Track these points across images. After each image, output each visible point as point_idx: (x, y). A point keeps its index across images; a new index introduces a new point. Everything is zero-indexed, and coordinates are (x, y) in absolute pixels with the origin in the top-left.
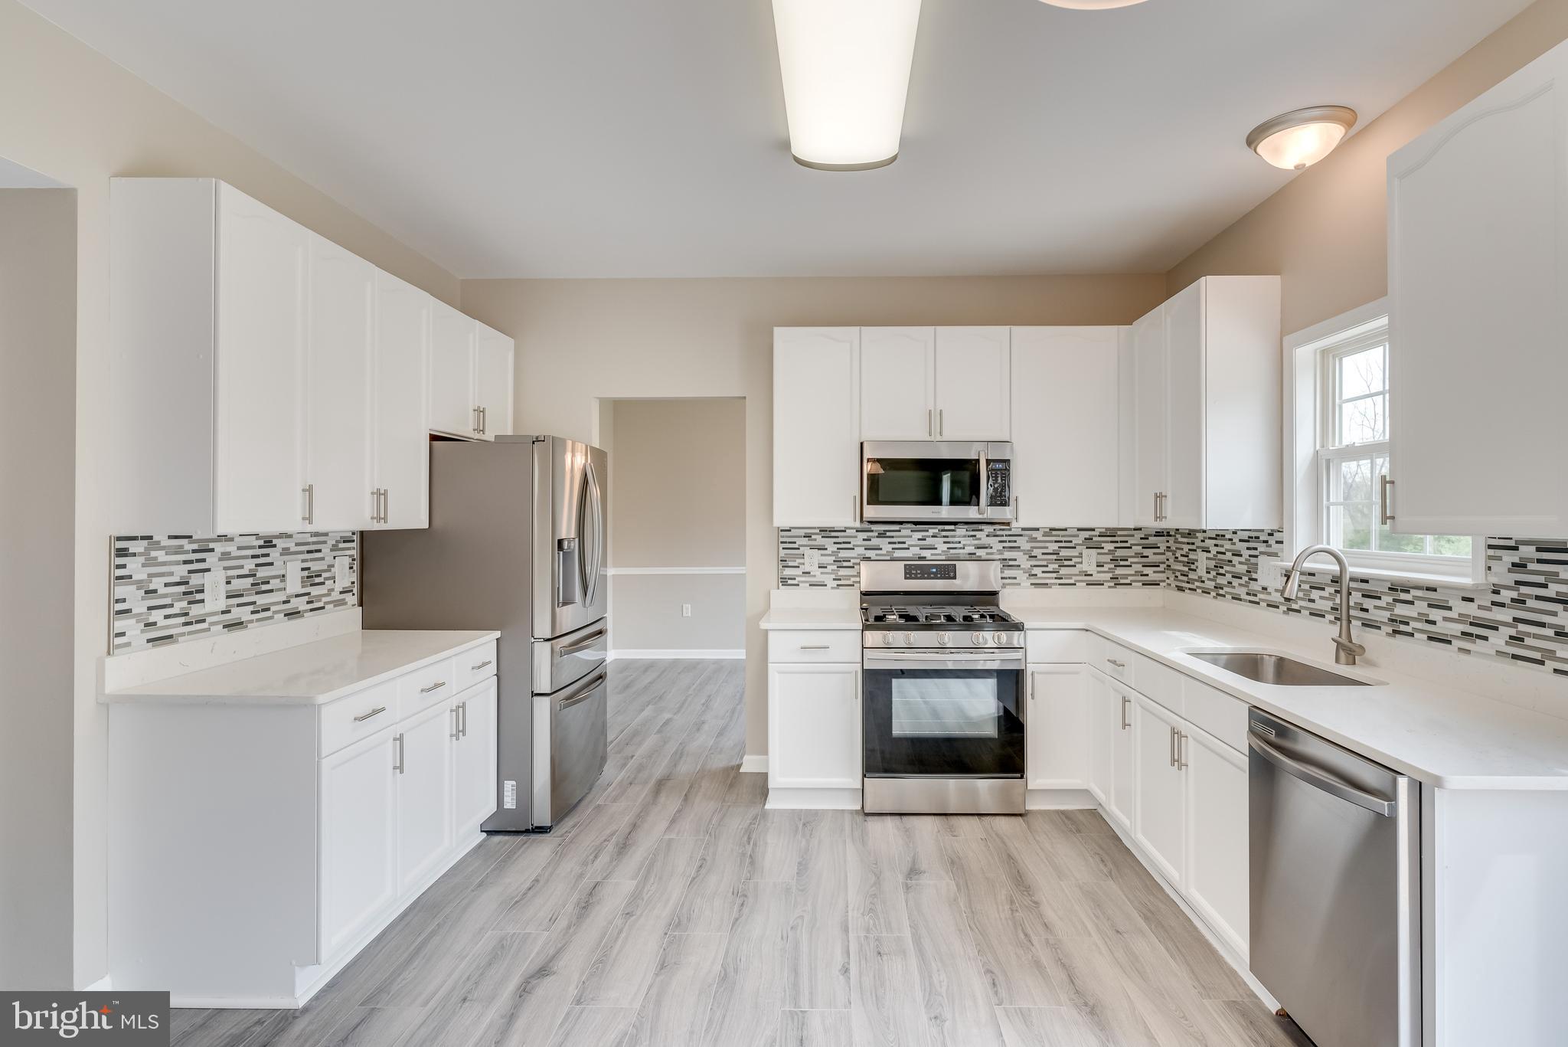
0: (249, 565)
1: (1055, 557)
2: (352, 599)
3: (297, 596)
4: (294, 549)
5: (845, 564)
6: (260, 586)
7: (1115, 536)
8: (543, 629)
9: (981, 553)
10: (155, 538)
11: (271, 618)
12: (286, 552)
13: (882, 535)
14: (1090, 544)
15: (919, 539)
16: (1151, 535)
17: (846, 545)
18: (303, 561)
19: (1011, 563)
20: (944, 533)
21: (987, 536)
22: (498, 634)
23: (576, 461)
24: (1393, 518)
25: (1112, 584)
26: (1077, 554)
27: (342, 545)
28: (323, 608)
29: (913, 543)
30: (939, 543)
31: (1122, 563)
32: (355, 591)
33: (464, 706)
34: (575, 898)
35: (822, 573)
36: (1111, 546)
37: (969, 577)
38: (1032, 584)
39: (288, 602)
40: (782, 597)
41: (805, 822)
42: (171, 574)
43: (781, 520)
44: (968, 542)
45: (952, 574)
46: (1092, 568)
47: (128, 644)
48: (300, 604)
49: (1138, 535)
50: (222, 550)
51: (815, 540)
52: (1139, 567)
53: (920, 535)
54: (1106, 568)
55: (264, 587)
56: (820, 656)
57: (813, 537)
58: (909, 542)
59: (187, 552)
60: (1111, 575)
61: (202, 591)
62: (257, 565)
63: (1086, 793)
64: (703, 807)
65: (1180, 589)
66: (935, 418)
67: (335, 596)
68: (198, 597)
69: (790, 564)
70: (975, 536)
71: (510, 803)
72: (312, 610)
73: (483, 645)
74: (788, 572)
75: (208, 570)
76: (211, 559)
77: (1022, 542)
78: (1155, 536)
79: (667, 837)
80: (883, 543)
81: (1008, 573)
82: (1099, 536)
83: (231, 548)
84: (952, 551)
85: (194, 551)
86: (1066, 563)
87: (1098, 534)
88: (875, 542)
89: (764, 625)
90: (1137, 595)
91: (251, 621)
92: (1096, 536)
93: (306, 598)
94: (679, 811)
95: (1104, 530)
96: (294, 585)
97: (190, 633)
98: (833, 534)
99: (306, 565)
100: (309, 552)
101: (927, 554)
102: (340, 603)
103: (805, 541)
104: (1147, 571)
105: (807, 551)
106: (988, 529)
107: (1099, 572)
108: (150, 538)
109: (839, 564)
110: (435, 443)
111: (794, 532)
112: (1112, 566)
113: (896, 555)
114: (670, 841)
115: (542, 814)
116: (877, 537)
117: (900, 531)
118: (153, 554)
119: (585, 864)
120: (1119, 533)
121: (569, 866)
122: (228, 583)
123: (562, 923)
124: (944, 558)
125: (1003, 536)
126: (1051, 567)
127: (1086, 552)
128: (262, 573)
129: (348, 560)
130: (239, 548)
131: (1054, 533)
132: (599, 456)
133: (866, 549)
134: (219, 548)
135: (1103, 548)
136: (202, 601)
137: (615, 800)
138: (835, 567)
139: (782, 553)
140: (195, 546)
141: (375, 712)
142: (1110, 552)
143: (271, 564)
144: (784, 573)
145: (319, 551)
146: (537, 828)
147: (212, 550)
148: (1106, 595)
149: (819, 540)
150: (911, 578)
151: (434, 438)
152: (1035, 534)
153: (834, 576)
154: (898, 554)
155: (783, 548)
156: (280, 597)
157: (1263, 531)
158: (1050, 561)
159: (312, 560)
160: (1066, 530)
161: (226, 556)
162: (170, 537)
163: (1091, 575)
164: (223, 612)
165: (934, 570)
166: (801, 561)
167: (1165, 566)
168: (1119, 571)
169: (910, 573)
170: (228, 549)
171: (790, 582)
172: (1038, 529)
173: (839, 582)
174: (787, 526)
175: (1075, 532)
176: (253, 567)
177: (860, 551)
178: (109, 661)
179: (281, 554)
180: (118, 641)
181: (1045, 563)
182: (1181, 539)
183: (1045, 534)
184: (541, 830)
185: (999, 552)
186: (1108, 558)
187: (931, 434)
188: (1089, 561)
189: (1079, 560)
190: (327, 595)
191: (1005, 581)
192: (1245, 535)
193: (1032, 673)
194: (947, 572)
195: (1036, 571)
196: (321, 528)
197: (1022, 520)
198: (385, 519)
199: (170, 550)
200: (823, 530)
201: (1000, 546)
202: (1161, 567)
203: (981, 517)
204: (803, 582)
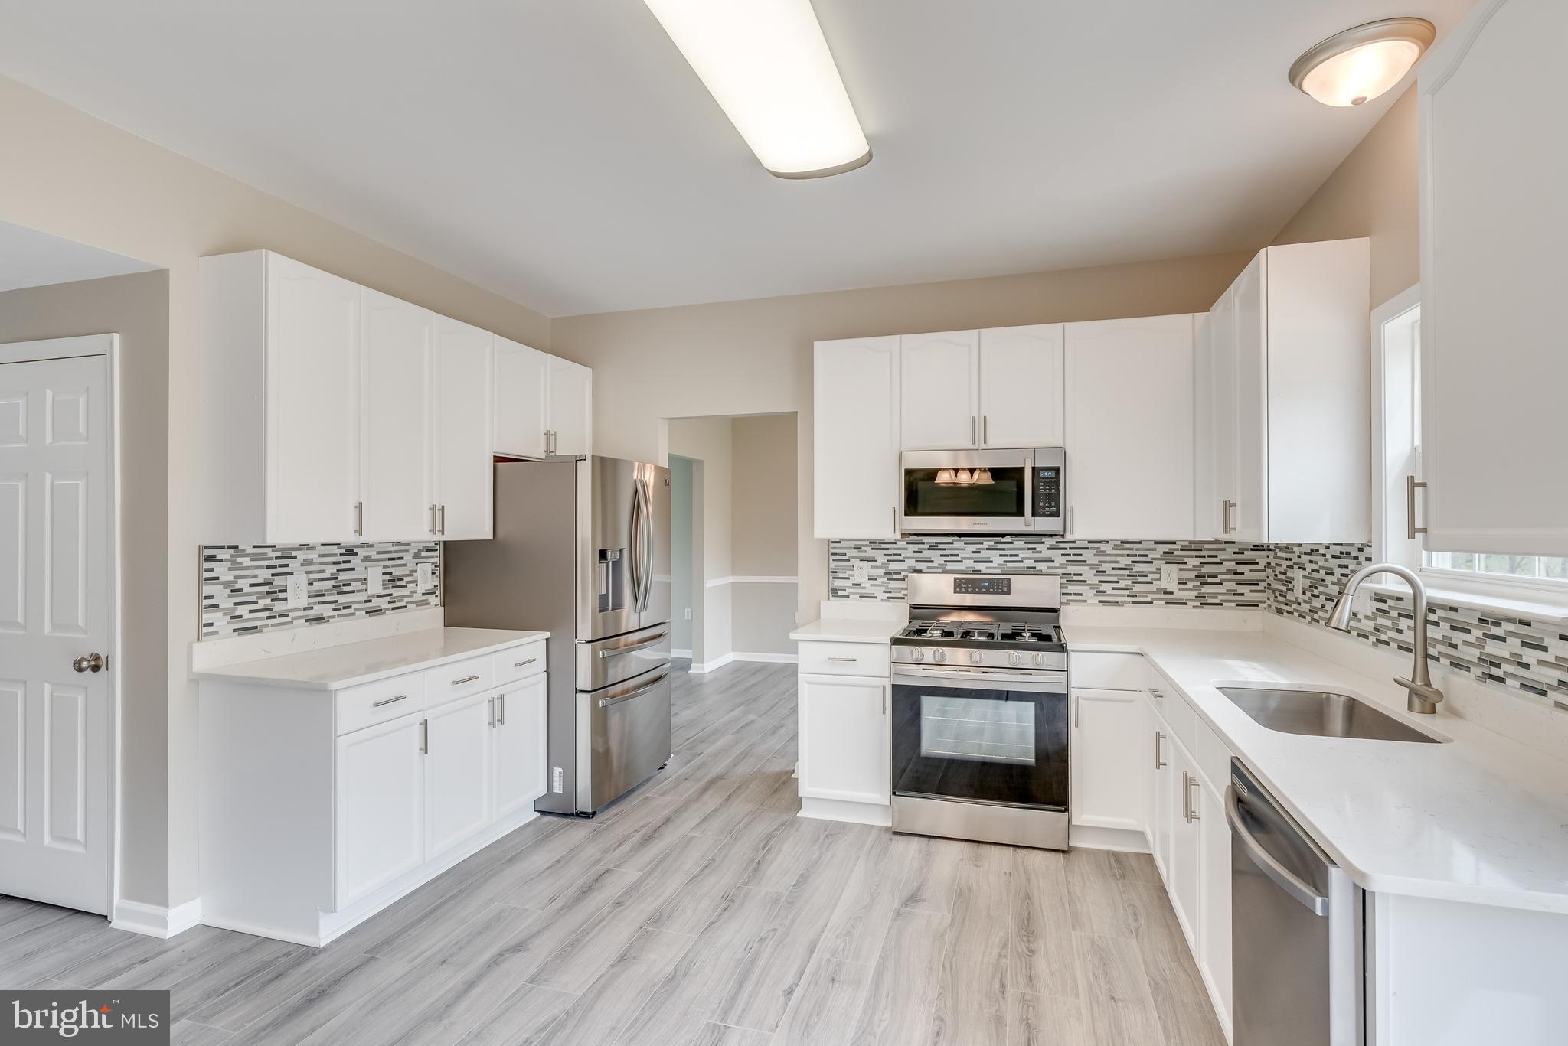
0: (331, 570)
1: (1127, 572)
2: (434, 600)
3: (378, 596)
4: (374, 556)
5: (895, 576)
6: (340, 588)
7: (1201, 550)
8: (586, 631)
9: (1041, 567)
10: (241, 547)
11: (352, 614)
12: (367, 559)
13: (933, 547)
14: (1169, 558)
15: (973, 552)
16: (1247, 550)
17: (896, 558)
18: (384, 567)
19: (1075, 578)
20: (999, 546)
21: (1048, 549)
22: (547, 635)
24: (1424, 530)
25: (1198, 604)
26: (1154, 570)
27: (423, 554)
28: (406, 607)
29: (967, 556)
30: (997, 559)
31: (1210, 580)
32: (438, 593)
33: (502, 698)
34: (580, 882)
35: (871, 585)
36: (1197, 562)
37: (1026, 592)
38: (1100, 602)
39: (370, 601)
40: (832, 608)
41: (830, 833)
42: (256, 576)
44: (1028, 556)
45: (1006, 589)
46: (1173, 586)
47: (216, 633)
48: (383, 603)
49: (1231, 549)
50: (305, 557)
51: (865, 552)
52: (1232, 586)
53: (974, 548)
54: (1190, 585)
55: (346, 589)
56: (848, 668)
57: (863, 549)
58: (962, 555)
59: (271, 559)
60: (1196, 594)
61: (286, 591)
62: (338, 570)
63: (1141, 835)
64: (740, 808)
65: (1280, 611)
66: (979, 426)
67: (418, 597)
68: (282, 595)
69: (841, 575)
70: (1035, 549)
71: (557, 788)
72: (393, 609)
73: (532, 644)
74: (838, 583)
75: (292, 574)
76: (293, 565)
77: (1088, 556)
78: (1252, 550)
79: (691, 834)
80: (934, 555)
81: (1072, 588)
82: (1182, 550)
83: (314, 556)
84: (1009, 565)
85: (277, 558)
86: (1141, 579)
87: (1180, 547)
88: (926, 554)
89: (793, 636)
90: (1229, 617)
91: (333, 617)
92: (1177, 550)
93: (388, 599)
94: (716, 810)
95: (1187, 543)
96: (375, 586)
97: (273, 625)
98: (883, 546)
99: (387, 570)
100: (390, 559)
101: (980, 567)
102: (422, 603)
103: (855, 553)
104: (1241, 589)
105: (857, 563)
106: (1051, 541)
107: (1180, 590)
108: (237, 547)
109: (890, 576)
110: (500, 465)
111: (843, 544)
112: (1198, 583)
113: (947, 568)
114: (693, 837)
115: (584, 802)
116: (929, 549)
117: (952, 543)
118: (239, 560)
119: (606, 851)
120: (1206, 546)
121: (592, 851)
122: (311, 584)
123: (558, 904)
124: (1000, 571)
125: (1066, 549)
126: (1122, 584)
127: (1165, 568)
128: (343, 577)
129: (429, 567)
130: (321, 556)
131: (1126, 546)
133: (916, 561)
134: (302, 555)
135: (1186, 563)
136: (286, 599)
137: (662, 795)
138: (885, 579)
139: (833, 564)
140: (279, 554)
141: (397, 699)
142: (1196, 568)
143: (353, 569)
144: (835, 584)
145: (402, 558)
146: (580, 812)
147: (295, 557)
148: (1191, 617)
149: (869, 552)
150: (961, 592)
151: (498, 459)
152: (1103, 547)
153: (884, 589)
154: (950, 567)
155: (834, 560)
156: (363, 597)
157: (1352, 545)
158: (1122, 577)
159: (394, 566)
160: (1140, 542)
161: (307, 562)
162: (254, 547)
163: (1172, 593)
164: (306, 609)
165: (987, 584)
166: (851, 572)
167: (1265, 584)
168: (1206, 589)
169: (960, 586)
170: (310, 557)
171: (840, 593)
172: (1107, 542)
173: (890, 595)
174: (837, 537)
175: (1152, 545)
176: (335, 571)
177: (911, 563)
178: (196, 646)
179: (363, 561)
180: (206, 630)
181: (1115, 579)
182: (1280, 554)
183: (1116, 547)
184: (584, 815)
185: (1062, 566)
186: (1192, 575)
187: (974, 443)
188: (1169, 578)
189: (1157, 576)
190: (411, 596)
191: (1069, 597)
192: (1337, 550)
193: (1077, 699)
194: (1001, 586)
195: (1104, 587)
196: (403, 539)
197: (1080, 532)
198: (442, 531)
199: (255, 557)
200: (872, 542)
201: (1063, 560)
202: (1261, 586)
203: (1031, 529)
204: (853, 593)
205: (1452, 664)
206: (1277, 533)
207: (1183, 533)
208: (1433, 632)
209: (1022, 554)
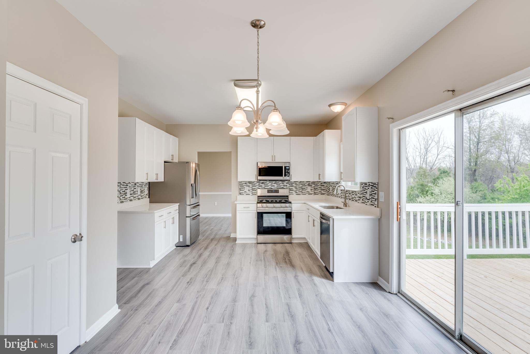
1: (301, 188)
2: (148, 196)
3: (140, 195)
5: (254, 190)
8: (188, 203)
9: (285, 187)
10: (121, 183)
11: (136, 199)
12: (138, 186)
13: (262, 183)
14: (309, 185)
16: (323, 183)
17: (254, 185)
18: (140, 188)
19: (291, 189)
20: (276, 183)
22: (179, 204)
23: (193, 165)
24: (342, 179)
25: (314, 194)
26: (306, 187)
27: (146, 185)
30: (275, 185)
31: (316, 189)
32: (148, 195)
33: (174, 218)
34: (197, 255)
35: (249, 192)
36: (314, 186)
37: (282, 192)
38: (296, 194)
40: (240, 197)
41: (244, 246)
42: (123, 190)
43: (240, 180)
44: (282, 185)
45: (278, 192)
46: (310, 191)
49: (320, 183)
52: (320, 190)
53: (271, 183)
54: (313, 191)
55: (135, 193)
56: (248, 209)
57: (247, 184)
58: (268, 185)
59: (125, 186)
60: (314, 192)
61: (127, 193)
63: (305, 238)
64: (222, 243)
65: (328, 195)
66: (273, 157)
67: (145, 196)
68: (126, 194)
69: (242, 190)
70: (283, 183)
71: (181, 240)
72: (142, 198)
73: (176, 206)
74: (241, 192)
75: (127, 189)
77: (294, 185)
79: (215, 247)
80: (263, 185)
81: (291, 192)
82: (311, 183)
84: (278, 187)
85: (126, 186)
86: (304, 189)
88: (261, 185)
89: (235, 203)
90: (320, 196)
91: (133, 200)
93: (141, 196)
94: (217, 243)
96: (139, 193)
97: (125, 201)
98: (251, 183)
99: (141, 189)
100: (141, 186)
101: (272, 187)
102: (146, 197)
103: (245, 184)
104: (322, 191)
105: (245, 187)
106: (287, 182)
108: (120, 183)
111: (242, 182)
112: (314, 190)
114: (215, 248)
115: (188, 243)
117: (266, 182)
118: (121, 186)
119: (198, 251)
120: (316, 183)
121: (195, 251)
122: (130, 192)
124: (276, 188)
125: (290, 183)
127: (308, 187)
128: (135, 190)
129: (147, 188)
130: (132, 185)
131: (301, 183)
132: (198, 165)
135: (312, 186)
137: (203, 242)
138: (252, 190)
139: (240, 187)
141: (162, 216)
142: (314, 187)
143: (136, 188)
145: (143, 186)
146: (187, 245)
147: (128, 185)
148: (313, 197)
149: (248, 184)
151: (165, 162)
152: (297, 183)
153: (251, 193)
154: (266, 187)
156: (137, 195)
157: (338, 182)
158: (300, 189)
160: (304, 182)
161: (130, 186)
162: (123, 183)
164: (130, 198)
165: (274, 191)
166: (244, 189)
168: (316, 191)
169: (269, 192)
171: (242, 194)
172: (297, 182)
173: (253, 194)
175: (306, 182)
176: (133, 189)
177: (258, 187)
181: (299, 189)
182: (328, 184)
183: (299, 183)
184: (188, 246)
185: (289, 187)
186: (313, 188)
187: (272, 161)
188: (309, 189)
189: (307, 189)
190: (144, 195)
191: (290, 193)
192: (336, 183)
193: (293, 212)
194: (277, 191)
195: (297, 191)
196: (143, 181)
197: (293, 180)
198: (147, 179)
199: (123, 185)
200: (249, 182)
201: (289, 186)
202: (325, 190)
203: (284, 179)
204: (245, 194)
205: (349, 199)
206: (327, 180)
207: (311, 180)
208: (347, 195)
209: (281, 184)
